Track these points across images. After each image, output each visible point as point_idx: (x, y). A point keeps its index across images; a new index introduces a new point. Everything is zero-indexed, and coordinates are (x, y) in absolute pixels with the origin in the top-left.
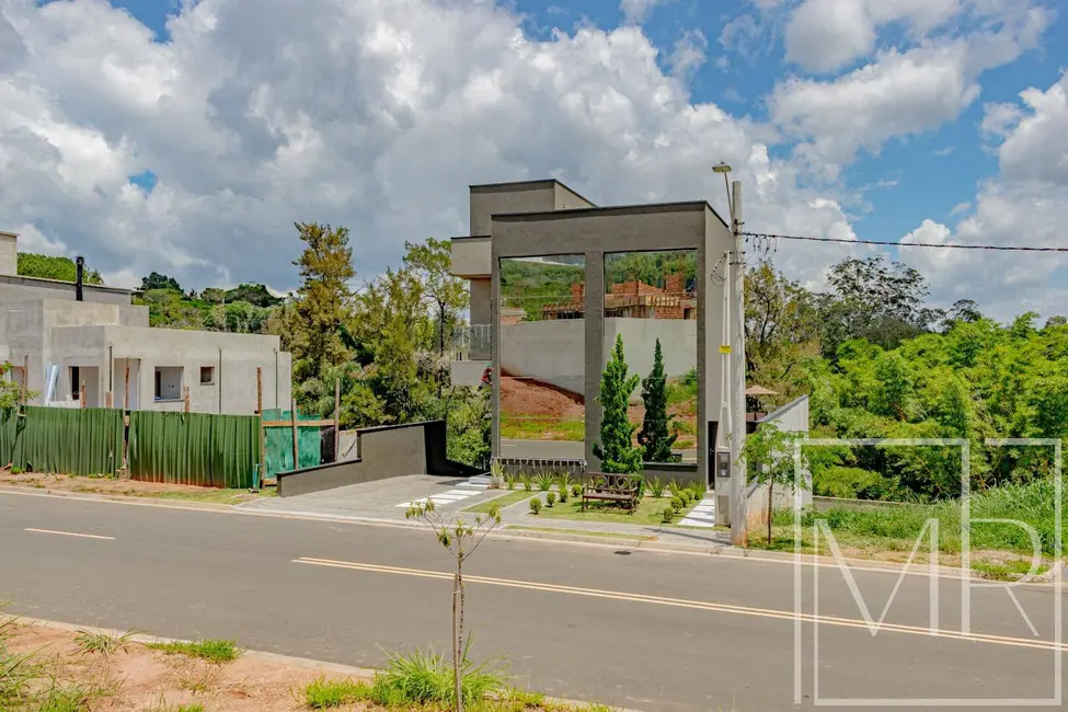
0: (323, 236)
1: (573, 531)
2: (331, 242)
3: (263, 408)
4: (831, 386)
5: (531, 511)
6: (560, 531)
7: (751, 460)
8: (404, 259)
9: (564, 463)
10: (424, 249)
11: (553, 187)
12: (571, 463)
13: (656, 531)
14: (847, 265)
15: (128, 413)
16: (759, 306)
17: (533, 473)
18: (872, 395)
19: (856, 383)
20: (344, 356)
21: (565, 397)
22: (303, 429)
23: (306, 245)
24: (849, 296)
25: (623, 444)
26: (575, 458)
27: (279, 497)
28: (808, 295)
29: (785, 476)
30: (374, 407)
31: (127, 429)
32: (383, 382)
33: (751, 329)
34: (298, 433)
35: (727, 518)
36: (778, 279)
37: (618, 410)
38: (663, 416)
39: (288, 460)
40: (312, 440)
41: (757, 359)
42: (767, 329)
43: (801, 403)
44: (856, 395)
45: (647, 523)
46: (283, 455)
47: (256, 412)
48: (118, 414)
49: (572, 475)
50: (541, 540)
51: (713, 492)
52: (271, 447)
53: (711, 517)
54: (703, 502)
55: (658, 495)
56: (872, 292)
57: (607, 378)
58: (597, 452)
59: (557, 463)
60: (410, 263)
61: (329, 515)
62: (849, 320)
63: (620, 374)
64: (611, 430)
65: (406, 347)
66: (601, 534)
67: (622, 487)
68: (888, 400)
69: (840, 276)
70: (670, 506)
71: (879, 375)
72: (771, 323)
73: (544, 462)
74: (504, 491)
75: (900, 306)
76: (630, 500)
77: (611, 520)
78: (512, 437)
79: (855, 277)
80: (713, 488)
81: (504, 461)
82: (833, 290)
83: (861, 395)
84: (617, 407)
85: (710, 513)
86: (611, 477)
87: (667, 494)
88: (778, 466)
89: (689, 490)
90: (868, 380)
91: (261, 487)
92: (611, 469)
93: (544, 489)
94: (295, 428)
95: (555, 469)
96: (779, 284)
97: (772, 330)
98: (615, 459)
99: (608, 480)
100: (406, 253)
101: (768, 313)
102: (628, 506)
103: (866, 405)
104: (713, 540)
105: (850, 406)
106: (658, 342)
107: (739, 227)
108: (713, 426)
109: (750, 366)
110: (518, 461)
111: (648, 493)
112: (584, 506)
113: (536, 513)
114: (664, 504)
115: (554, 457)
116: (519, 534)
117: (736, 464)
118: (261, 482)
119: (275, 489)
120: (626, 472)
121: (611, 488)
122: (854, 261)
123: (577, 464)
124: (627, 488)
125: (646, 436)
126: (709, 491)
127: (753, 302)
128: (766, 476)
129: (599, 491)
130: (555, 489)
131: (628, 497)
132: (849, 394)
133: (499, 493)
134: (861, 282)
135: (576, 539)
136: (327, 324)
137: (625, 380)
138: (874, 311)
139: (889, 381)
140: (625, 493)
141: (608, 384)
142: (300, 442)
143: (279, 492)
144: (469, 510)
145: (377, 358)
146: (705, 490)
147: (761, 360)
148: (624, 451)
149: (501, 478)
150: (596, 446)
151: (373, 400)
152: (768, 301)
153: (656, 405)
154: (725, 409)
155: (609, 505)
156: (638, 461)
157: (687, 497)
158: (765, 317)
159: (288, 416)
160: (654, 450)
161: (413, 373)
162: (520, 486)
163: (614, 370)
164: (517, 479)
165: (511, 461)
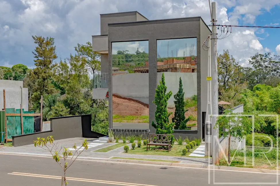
0: (44, 42)
1: (142, 159)
2: (47, 44)
3: (6, 108)
4: (252, 102)
5: (124, 151)
6: (137, 159)
7: (221, 126)
9: (140, 131)
11: (136, 14)
12: (143, 131)
13: (179, 159)
14: (257, 56)
16: (223, 69)
17: (127, 135)
18: (269, 105)
19: (262, 100)
20: (53, 91)
21: (143, 106)
22: (25, 117)
23: (37, 45)
24: (258, 68)
25: (165, 121)
26: (145, 129)
27: (13, 147)
28: (242, 68)
29: (236, 133)
30: (65, 112)
32: (69, 101)
33: (220, 79)
34: (23, 119)
35: (210, 153)
36: (231, 58)
37: (163, 107)
38: (183, 110)
39: (19, 131)
40: (30, 122)
41: (223, 91)
42: (226, 79)
43: (241, 107)
44: (262, 105)
45: (175, 156)
46: (16, 129)
47: (3, 110)
49: (143, 136)
50: (127, 163)
51: (204, 142)
52: (10, 125)
53: (203, 153)
54: (200, 146)
55: (180, 144)
56: (267, 67)
57: (158, 92)
58: (154, 125)
59: (137, 131)
60: (80, 53)
62: (258, 78)
63: (163, 91)
64: (159, 115)
65: (78, 86)
66: (154, 160)
67: (165, 140)
68: (275, 107)
69: (254, 61)
70: (185, 148)
71: (271, 97)
72: (228, 77)
73: (131, 130)
74: (114, 143)
75: (278, 72)
76: (167, 146)
77: (159, 154)
78: (120, 122)
79: (260, 61)
80: (204, 140)
81: (114, 130)
82: (251, 66)
83: (264, 105)
84: (162, 105)
85: (202, 151)
86: (160, 136)
87: (185, 143)
88: (232, 129)
89: (194, 141)
90: (267, 99)
91: (5, 142)
92: (160, 132)
93: (131, 142)
94: (22, 117)
95: (136, 133)
96: (231, 61)
97: (228, 79)
98: (161, 128)
99: (158, 138)
101: (227, 72)
102: (167, 149)
103: (266, 109)
104: (204, 162)
105: (260, 110)
106: (180, 79)
107: (215, 22)
108: (204, 114)
109: (220, 94)
110: (120, 130)
111: (176, 143)
112: (147, 149)
113: (127, 152)
114: (183, 147)
115: (136, 128)
116: (118, 161)
117: (214, 128)
118: (5, 140)
119: (12, 143)
120: (166, 133)
121: (160, 141)
122: (260, 55)
123: (146, 131)
124: (167, 140)
125: (176, 119)
126: (202, 142)
127: (221, 68)
128: (227, 133)
129: (155, 142)
130: (136, 142)
131: (167, 144)
132: (259, 105)
133: (111, 144)
134: (262, 64)
135: (143, 163)
136: (45, 78)
137: (166, 94)
138: (267, 74)
139: (275, 100)
140: (166, 143)
141: (158, 95)
142: (24, 123)
143: (13, 145)
144: (96, 151)
145: (66, 92)
146: (201, 142)
147: (224, 92)
148: (165, 125)
149: (113, 138)
150: (153, 122)
151: (64, 109)
152: (227, 68)
153: (180, 105)
154: (209, 105)
155: (159, 148)
156: (172, 129)
157: (193, 144)
158: (225, 74)
159: (19, 112)
160: (179, 125)
161: (81, 97)
162: (121, 141)
163: (161, 89)
164: (120, 138)
165: (117, 130)
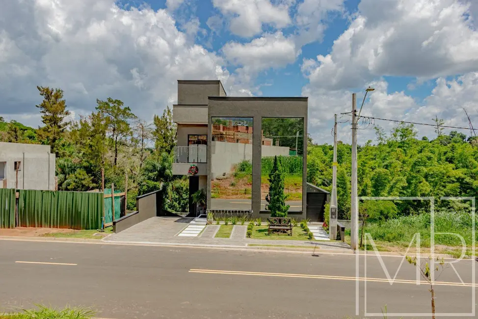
2: (57, 97)
8: (96, 108)
9: (242, 212)
10: (107, 104)
11: (218, 83)
12: (246, 212)
15: (18, 191)
17: (228, 216)
22: (115, 197)
23: (43, 98)
30: (87, 180)
31: (17, 199)
32: (91, 167)
34: (114, 200)
48: (12, 191)
49: (246, 217)
50: (269, 251)
59: (239, 212)
61: (149, 243)
73: (233, 211)
74: (215, 225)
77: (282, 239)
81: (213, 211)
86: (280, 219)
91: (103, 228)
93: (234, 224)
95: (238, 214)
100: (97, 105)
110: (220, 211)
112: (269, 233)
113: (250, 237)
118: (103, 225)
123: (248, 212)
135: (285, 250)
143: (114, 231)
149: (213, 219)
162: (223, 223)
164: (221, 219)
165: (217, 211)
